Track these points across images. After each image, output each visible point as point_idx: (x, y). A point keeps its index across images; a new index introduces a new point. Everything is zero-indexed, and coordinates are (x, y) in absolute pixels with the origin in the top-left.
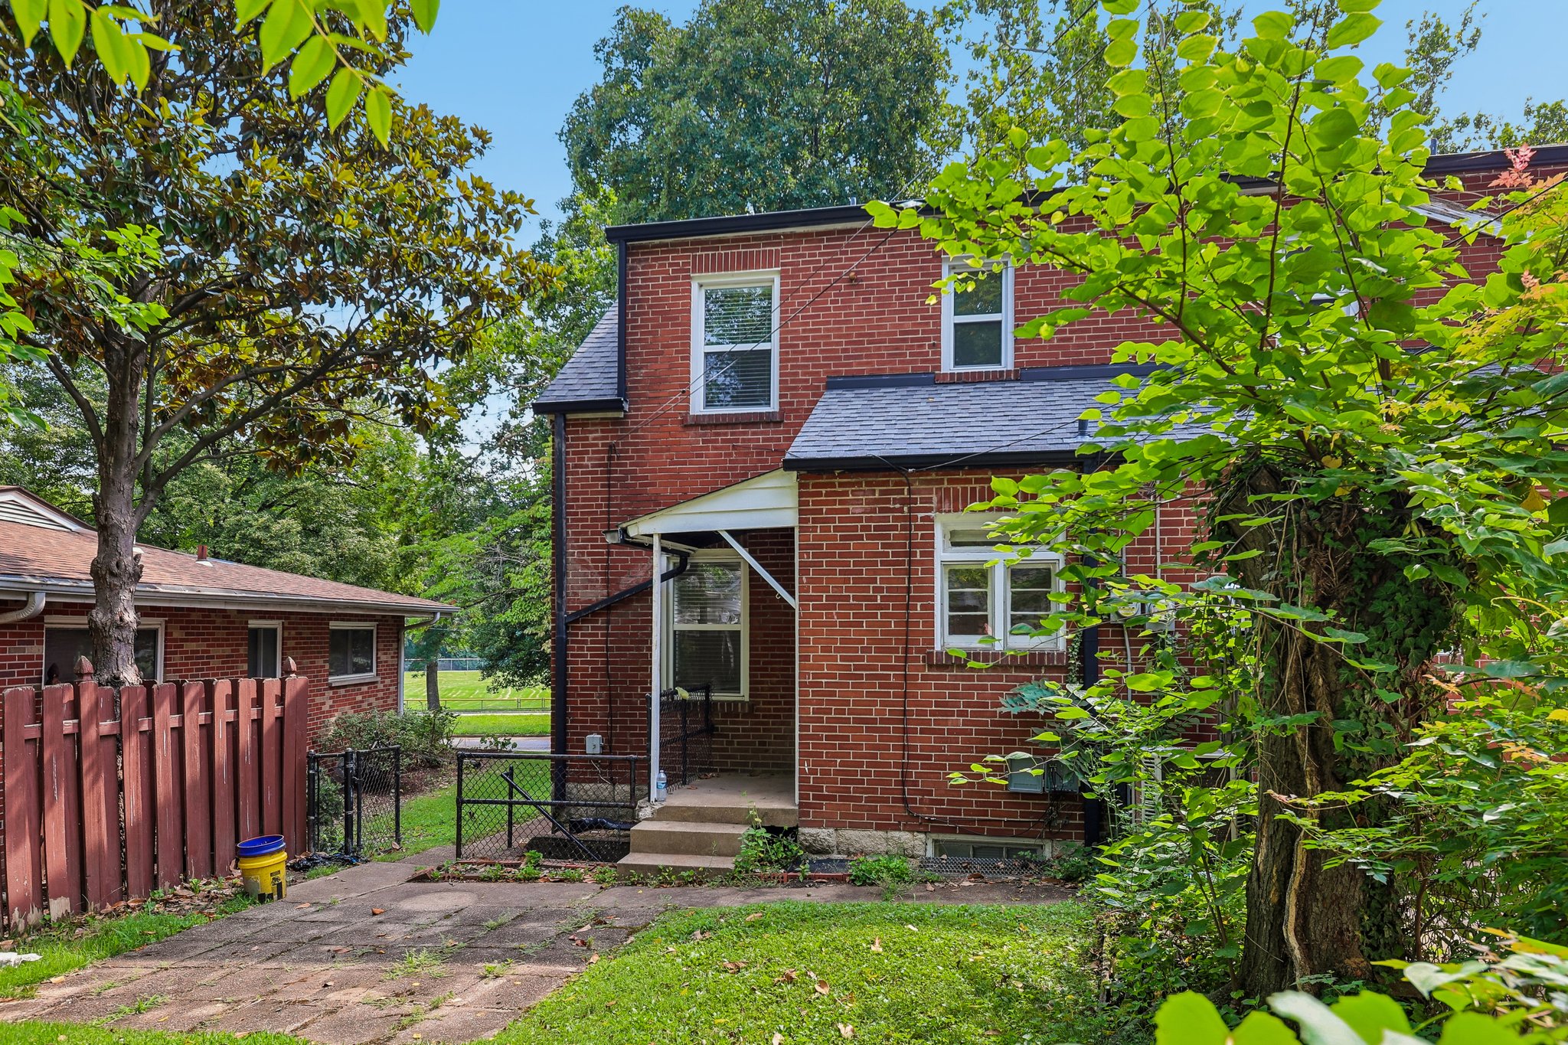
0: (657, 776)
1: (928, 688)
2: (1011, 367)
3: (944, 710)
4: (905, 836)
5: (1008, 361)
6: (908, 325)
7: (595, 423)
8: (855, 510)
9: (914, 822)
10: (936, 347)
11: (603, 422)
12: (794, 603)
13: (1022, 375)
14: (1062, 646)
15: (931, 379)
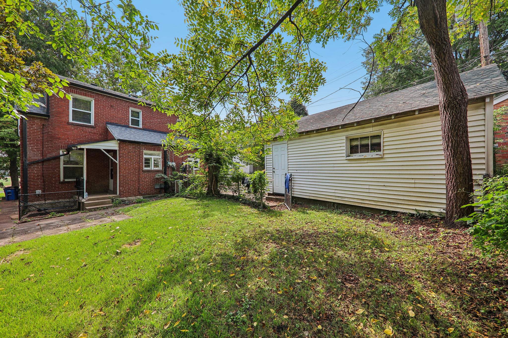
0: (85, 194)
1: (142, 175)
2: (141, 128)
3: (145, 178)
4: (139, 197)
5: (141, 126)
6: (123, 117)
7: (37, 118)
8: (130, 148)
9: (140, 194)
10: (129, 122)
11: (40, 118)
12: (117, 162)
13: (143, 129)
14: (161, 169)
15: (128, 127)
